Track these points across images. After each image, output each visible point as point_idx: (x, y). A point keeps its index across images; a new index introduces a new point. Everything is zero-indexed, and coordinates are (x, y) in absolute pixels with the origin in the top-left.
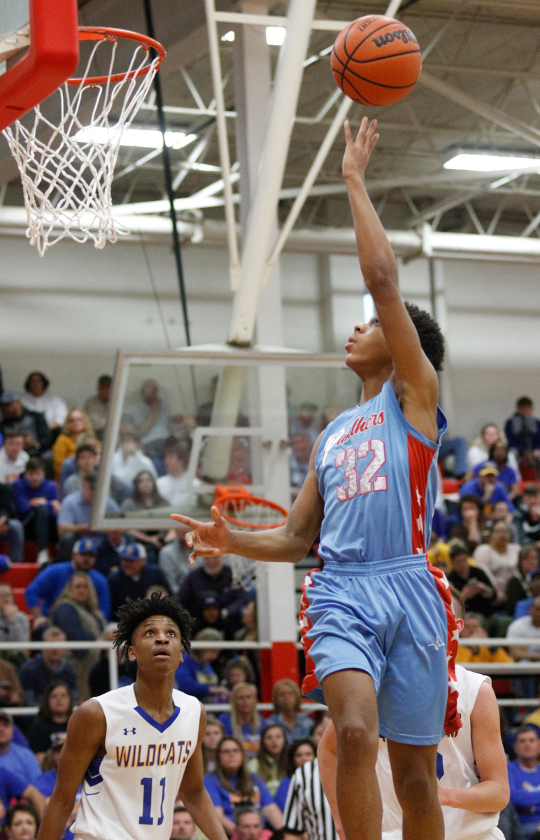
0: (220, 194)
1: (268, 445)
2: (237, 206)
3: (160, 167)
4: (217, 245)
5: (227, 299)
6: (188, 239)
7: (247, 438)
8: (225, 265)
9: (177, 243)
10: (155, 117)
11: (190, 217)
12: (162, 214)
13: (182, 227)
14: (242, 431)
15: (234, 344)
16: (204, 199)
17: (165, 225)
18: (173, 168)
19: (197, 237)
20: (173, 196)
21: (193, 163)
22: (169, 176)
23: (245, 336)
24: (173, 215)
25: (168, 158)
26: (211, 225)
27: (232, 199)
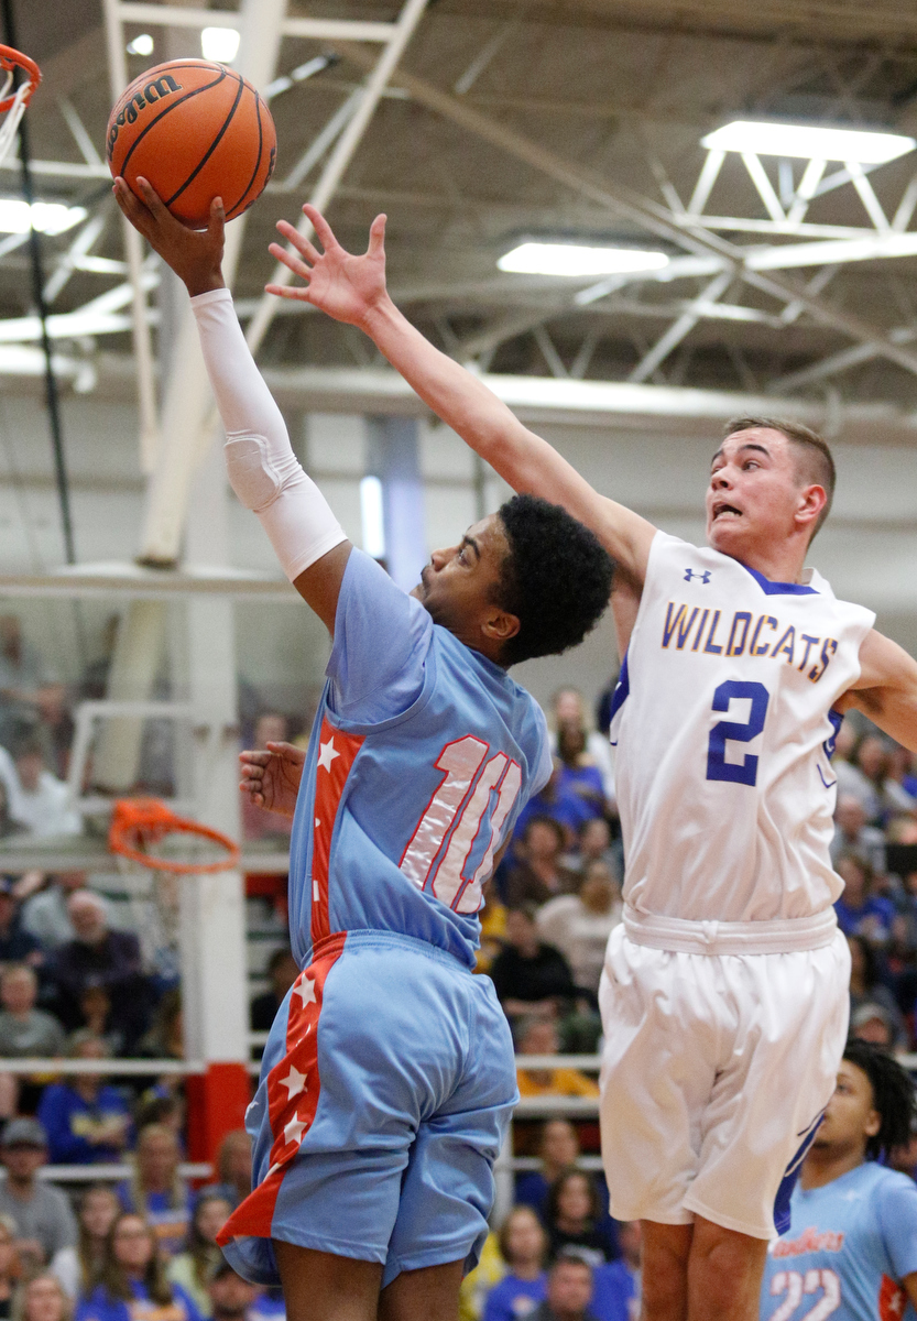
0: (125, 310)
1: (202, 732)
2: (154, 332)
3: (24, 264)
4: (119, 397)
5: (136, 486)
6: (69, 384)
7: (168, 722)
8: (133, 429)
9: (52, 391)
10: (16, 180)
11: (73, 348)
12: (27, 343)
13: (61, 365)
14: (160, 709)
15: (150, 563)
16: (97, 317)
17: (33, 362)
18: (46, 264)
19: (86, 381)
20: (45, 311)
21: (81, 258)
22: (39, 277)
23: (165, 548)
24: (46, 344)
25: (38, 249)
26: (111, 362)
27: (146, 318)
